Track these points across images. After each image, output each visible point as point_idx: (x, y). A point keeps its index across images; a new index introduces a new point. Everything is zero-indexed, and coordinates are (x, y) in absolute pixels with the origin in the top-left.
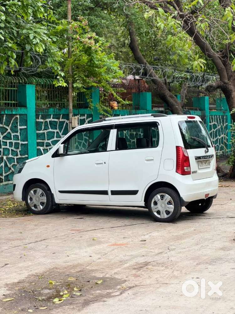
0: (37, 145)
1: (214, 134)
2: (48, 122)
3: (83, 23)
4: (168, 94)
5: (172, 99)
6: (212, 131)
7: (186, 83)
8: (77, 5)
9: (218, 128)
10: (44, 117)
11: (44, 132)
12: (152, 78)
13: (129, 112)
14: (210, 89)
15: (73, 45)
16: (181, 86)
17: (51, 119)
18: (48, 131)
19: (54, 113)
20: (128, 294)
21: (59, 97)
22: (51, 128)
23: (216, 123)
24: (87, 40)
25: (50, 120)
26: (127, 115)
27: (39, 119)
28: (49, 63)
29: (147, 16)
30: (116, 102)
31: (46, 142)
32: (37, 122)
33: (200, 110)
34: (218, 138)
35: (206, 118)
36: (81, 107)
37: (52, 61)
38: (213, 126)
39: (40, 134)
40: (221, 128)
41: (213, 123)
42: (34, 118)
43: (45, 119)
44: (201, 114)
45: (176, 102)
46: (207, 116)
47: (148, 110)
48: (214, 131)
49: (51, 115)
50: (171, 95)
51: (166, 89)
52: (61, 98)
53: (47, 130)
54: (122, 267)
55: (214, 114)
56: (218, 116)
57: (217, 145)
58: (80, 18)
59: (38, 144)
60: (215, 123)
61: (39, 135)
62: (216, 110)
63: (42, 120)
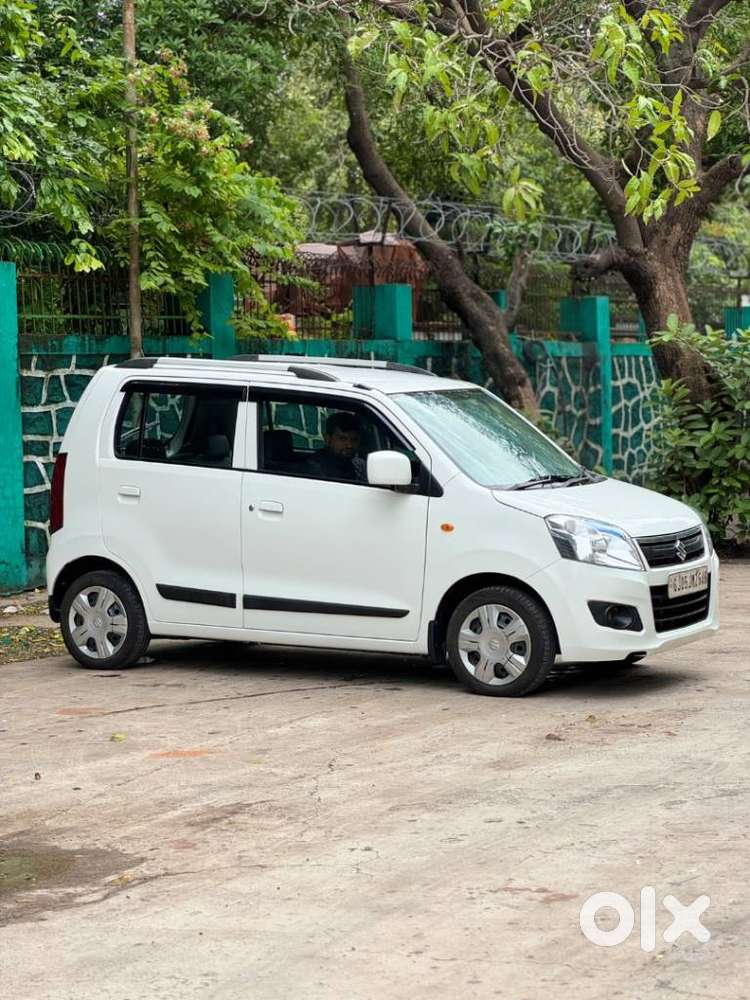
0: (24, 449)
1: (627, 414)
2: (62, 379)
3: (172, 69)
4: (465, 289)
5: (478, 306)
6: (621, 404)
7: (526, 253)
8: (168, 18)
9: (641, 395)
10: (46, 364)
11: (46, 409)
12: (417, 239)
13: (337, 347)
14: (583, 273)
15: (140, 137)
16: (511, 264)
17: (72, 370)
18: (61, 406)
19: (79, 349)
20: (128, 897)
21: (99, 300)
22: (70, 395)
23: (634, 381)
24: (185, 122)
25: (68, 371)
26: (329, 356)
27: (29, 368)
28: (42, 195)
29: (358, 48)
30: (292, 317)
31: (54, 441)
32: (22, 378)
33: (582, 339)
34: (642, 429)
35: (599, 364)
36: (175, 331)
37: (53, 190)
38: (624, 389)
39: (36, 416)
40: (651, 395)
41: (625, 381)
42: (15, 365)
43: (51, 370)
44: (583, 352)
45: (492, 315)
46: (602, 359)
47: (399, 339)
48: (626, 407)
49: (70, 357)
50: (475, 292)
51: (461, 272)
52: (108, 304)
53: (57, 402)
54: (157, 819)
55: (627, 351)
56: (641, 359)
57: (640, 451)
58: (162, 52)
59: (28, 448)
60: (631, 380)
61: (29, 419)
62: (633, 341)
63: (41, 374)
